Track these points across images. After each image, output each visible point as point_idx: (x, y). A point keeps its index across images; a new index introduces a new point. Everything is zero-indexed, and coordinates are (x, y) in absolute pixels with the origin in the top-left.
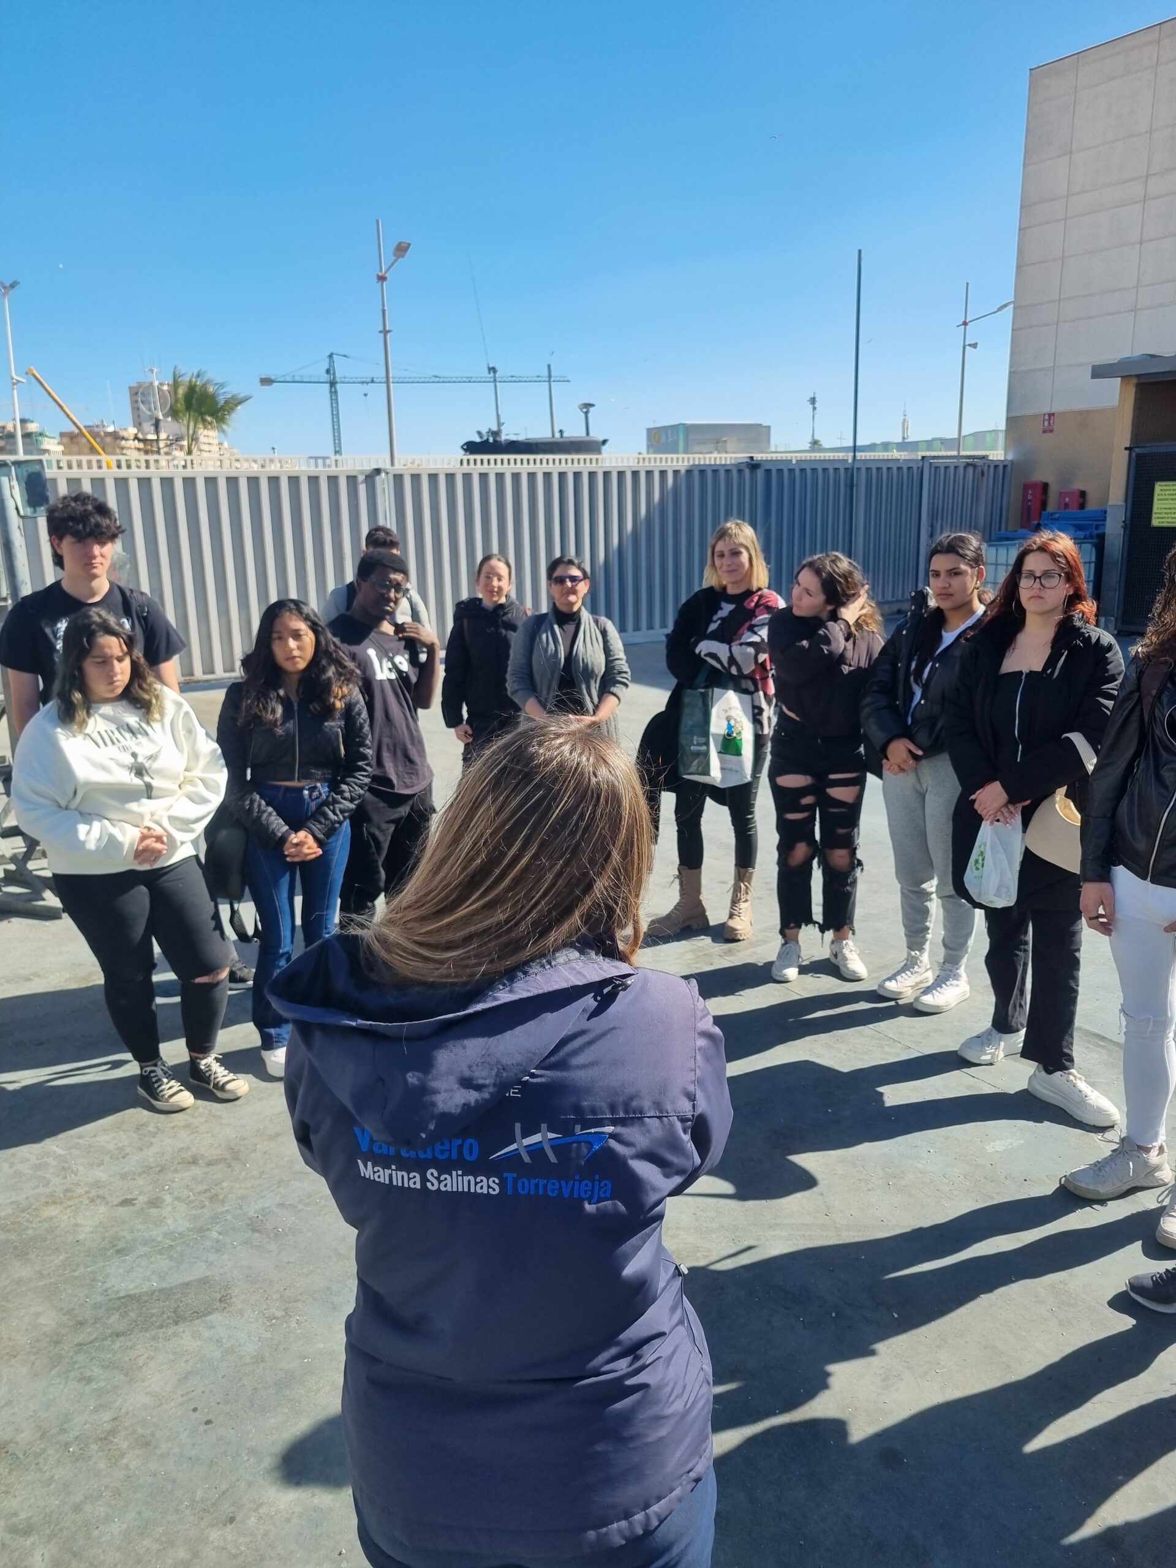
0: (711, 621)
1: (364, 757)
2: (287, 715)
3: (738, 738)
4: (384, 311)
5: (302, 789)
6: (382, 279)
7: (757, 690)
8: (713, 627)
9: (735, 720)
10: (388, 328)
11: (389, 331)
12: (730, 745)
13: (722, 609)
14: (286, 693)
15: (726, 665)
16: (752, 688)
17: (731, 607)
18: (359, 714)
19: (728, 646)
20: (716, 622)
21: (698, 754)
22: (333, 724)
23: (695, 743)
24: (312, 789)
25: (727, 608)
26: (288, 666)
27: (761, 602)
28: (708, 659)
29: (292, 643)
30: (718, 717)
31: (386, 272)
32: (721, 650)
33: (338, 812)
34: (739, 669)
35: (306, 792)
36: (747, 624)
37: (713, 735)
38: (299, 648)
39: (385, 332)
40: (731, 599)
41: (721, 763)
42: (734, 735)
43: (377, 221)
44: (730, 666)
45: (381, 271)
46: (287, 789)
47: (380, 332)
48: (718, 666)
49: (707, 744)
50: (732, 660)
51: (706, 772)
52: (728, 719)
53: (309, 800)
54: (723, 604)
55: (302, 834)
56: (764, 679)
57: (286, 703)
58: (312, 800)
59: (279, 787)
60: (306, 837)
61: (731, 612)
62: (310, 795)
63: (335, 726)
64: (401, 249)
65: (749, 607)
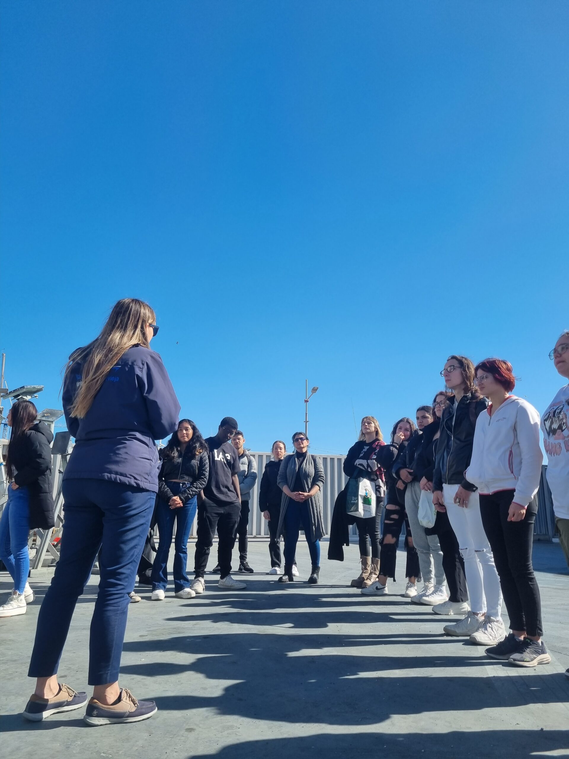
0: (360, 453)
1: (204, 475)
2: (180, 456)
3: (370, 498)
4: (306, 414)
5: (180, 483)
6: (306, 401)
7: (378, 479)
8: (361, 455)
9: (368, 491)
10: (307, 421)
11: (308, 421)
12: (367, 501)
13: (364, 448)
14: (180, 449)
15: (366, 468)
16: (376, 478)
17: (368, 447)
18: (205, 460)
19: (366, 461)
20: (362, 453)
21: (354, 504)
22: (194, 461)
23: (353, 499)
24: (184, 484)
25: (366, 448)
26: (182, 439)
27: (378, 444)
28: (359, 466)
29: (184, 432)
30: (362, 489)
31: (308, 399)
32: (364, 462)
33: (190, 491)
34: (371, 469)
35: (181, 484)
36: (373, 453)
37: (360, 495)
38: (186, 434)
39: (306, 422)
40: (367, 445)
41: (364, 508)
42: (368, 496)
43: (306, 380)
44: (368, 468)
45: (306, 399)
46: (175, 482)
47: (304, 422)
48: (364, 469)
49: (358, 499)
50: (368, 465)
51: (357, 510)
52: (366, 490)
53: (182, 487)
54: (365, 447)
55: (176, 497)
56: (381, 474)
57: (179, 452)
58: (183, 488)
59: (172, 482)
60: (177, 498)
61: (368, 449)
62: (182, 486)
63: (195, 462)
64: (315, 390)
65: (374, 447)
